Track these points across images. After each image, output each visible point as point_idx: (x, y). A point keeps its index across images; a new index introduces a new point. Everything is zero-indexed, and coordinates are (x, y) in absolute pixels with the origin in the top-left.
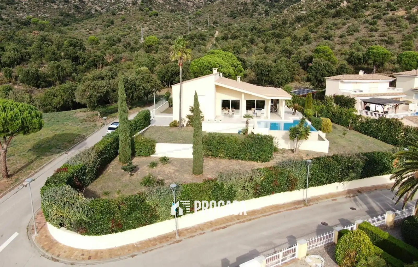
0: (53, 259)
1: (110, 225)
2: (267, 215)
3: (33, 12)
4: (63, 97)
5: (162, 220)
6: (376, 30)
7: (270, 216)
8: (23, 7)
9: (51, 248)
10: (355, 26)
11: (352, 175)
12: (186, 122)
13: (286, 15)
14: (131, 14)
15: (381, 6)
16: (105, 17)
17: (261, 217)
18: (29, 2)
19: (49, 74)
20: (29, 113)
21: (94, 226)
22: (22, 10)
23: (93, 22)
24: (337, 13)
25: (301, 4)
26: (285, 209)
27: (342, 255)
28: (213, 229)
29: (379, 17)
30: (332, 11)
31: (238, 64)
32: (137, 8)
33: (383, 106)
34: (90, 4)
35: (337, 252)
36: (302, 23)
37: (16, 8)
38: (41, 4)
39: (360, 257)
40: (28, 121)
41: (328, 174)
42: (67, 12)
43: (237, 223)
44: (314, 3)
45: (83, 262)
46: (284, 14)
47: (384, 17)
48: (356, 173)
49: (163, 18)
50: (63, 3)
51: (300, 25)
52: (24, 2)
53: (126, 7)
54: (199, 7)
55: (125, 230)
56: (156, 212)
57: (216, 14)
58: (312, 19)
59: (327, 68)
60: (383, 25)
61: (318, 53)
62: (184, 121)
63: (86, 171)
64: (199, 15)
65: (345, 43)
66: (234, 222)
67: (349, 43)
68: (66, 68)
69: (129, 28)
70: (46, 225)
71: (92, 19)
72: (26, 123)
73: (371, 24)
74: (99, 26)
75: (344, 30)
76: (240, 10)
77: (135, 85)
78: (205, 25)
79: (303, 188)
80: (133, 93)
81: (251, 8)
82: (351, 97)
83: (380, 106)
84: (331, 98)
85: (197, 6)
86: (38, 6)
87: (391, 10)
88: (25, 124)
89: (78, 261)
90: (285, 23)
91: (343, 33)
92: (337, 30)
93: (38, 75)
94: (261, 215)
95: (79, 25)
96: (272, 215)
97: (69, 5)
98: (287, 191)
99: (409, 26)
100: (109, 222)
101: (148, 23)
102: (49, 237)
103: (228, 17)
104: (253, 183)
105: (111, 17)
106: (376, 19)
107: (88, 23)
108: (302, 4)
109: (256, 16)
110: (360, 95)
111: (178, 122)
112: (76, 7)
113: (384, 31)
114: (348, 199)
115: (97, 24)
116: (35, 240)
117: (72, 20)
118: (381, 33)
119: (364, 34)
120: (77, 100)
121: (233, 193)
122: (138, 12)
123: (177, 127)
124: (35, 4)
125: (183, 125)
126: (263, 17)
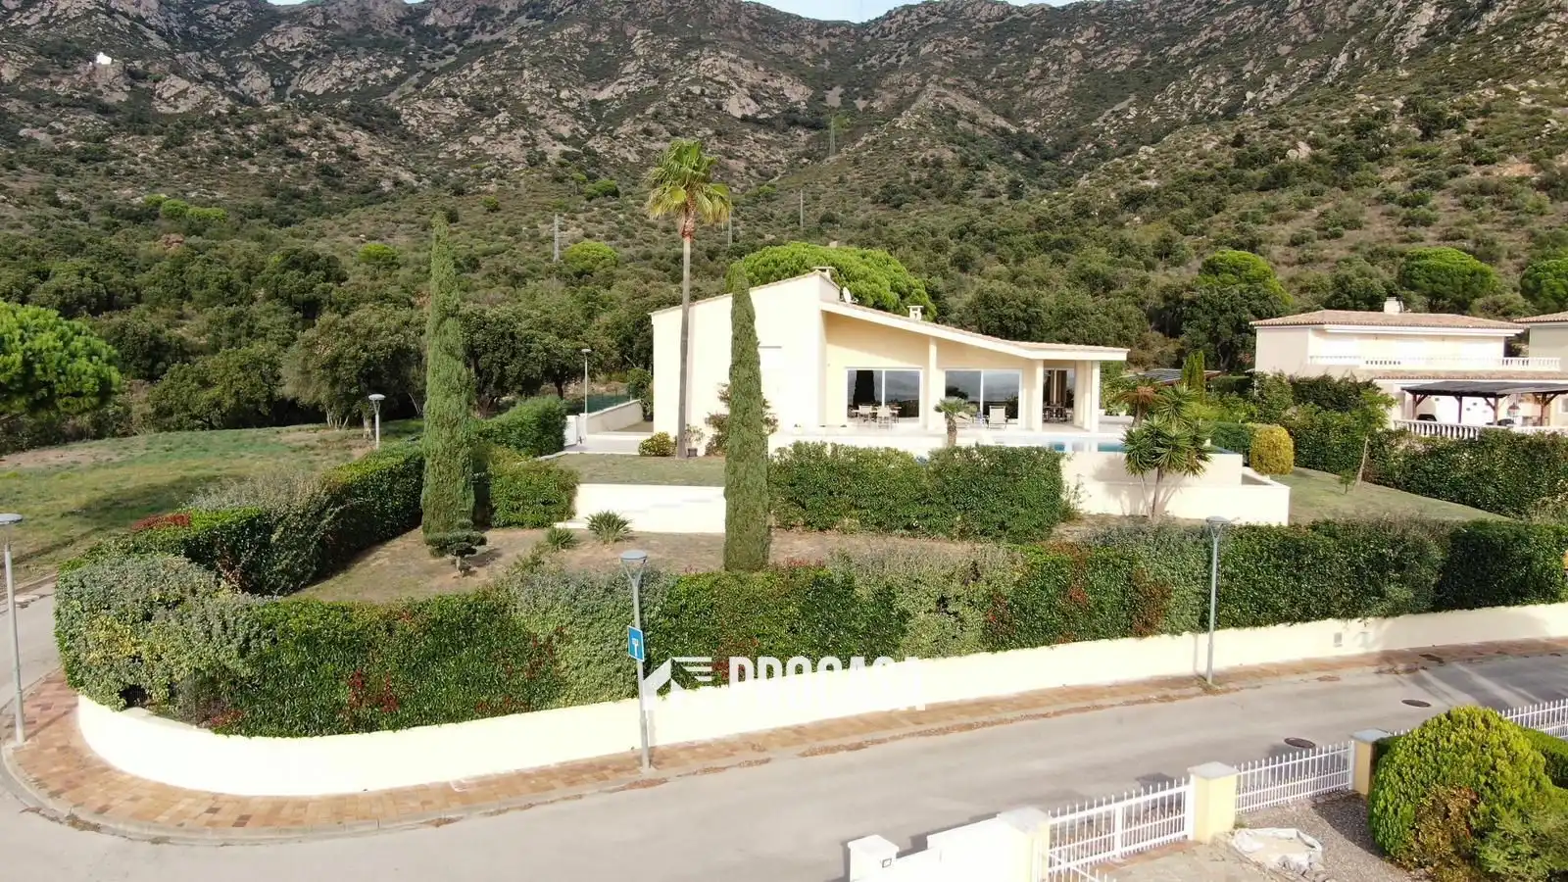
0: (74, 821)
1: (345, 695)
2: (1045, 716)
3: (172, 184)
4: (237, 385)
5: (582, 698)
6: (1427, 222)
7: (1055, 719)
8: (137, 169)
9: (77, 786)
10: (1347, 210)
11: (1398, 592)
12: (706, 441)
13: (1087, 192)
14: (522, 190)
15: (1440, 152)
16: (428, 200)
17: (1017, 719)
18: (158, 155)
19: (202, 345)
20: (62, 337)
21: (270, 694)
22: (132, 178)
23: (383, 216)
24: (1276, 177)
25: (1138, 160)
26: (1120, 700)
27: (1408, 809)
28: (804, 748)
29: (1434, 184)
30: (1259, 173)
31: (910, 287)
32: (545, 174)
33: (1492, 400)
34: (377, 162)
35: (1382, 803)
36: (1147, 210)
37: (110, 173)
38: (203, 162)
39: (1493, 812)
40: (54, 365)
41: (1298, 579)
42: (292, 187)
43: (912, 735)
44: (1189, 154)
45: (209, 835)
46: (1077, 191)
47: (1454, 182)
48: (1414, 587)
49: (637, 204)
50: (280, 160)
51: (1138, 219)
52: (141, 155)
53: (505, 173)
54: (766, 176)
55: (410, 723)
56: (556, 662)
57: (829, 194)
58: (1185, 198)
59: (1256, 303)
60: (1452, 208)
61: (1217, 274)
62: (697, 436)
63: (274, 537)
64: (769, 198)
65: (1311, 260)
66: (897, 732)
67: (1326, 260)
68: (267, 329)
69: (513, 232)
70: (69, 716)
71: (383, 205)
72: (44, 370)
73: (1405, 203)
74: (402, 226)
75: (1306, 221)
76: (917, 182)
77: (512, 336)
78: (791, 227)
79: (1193, 629)
80: (503, 364)
81: (960, 177)
82: (1360, 380)
83: (1480, 400)
84: (1280, 383)
85: (760, 173)
86: (191, 166)
87: (1478, 163)
88: (38, 372)
89: (188, 831)
90: (1082, 211)
91: (1303, 232)
92: (1277, 226)
93: (157, 343)
94: (1017, 714)
95: (331, 223)
96: (1064, 717)
97: (301, 164)
98: (1124, 634)
99: (1549, 207)
100: (342, 683)
101: (581, 217)
102: (75, 751)
103: (873, 203)
104: (983, 587)
105: (451, 202)
106: (1423, 187)
107: (365, 219)
108: (1145, 157)
109: (976, 198)
110: (1393, 371)
111: (672, 439)
112: (324, 173)
113: (1458, 224)
114: (1388, 678)
115: (398, 222)
116: (8, 760)
117: (309, 209)
118: (1447, 231)
119: (1383, 233)
120: (287, 390)
121: (895, 622)
122: (548, 185)
123: (665, 455)
124: (181, 161)
125: (693, 452)
126: (1001, 204)
